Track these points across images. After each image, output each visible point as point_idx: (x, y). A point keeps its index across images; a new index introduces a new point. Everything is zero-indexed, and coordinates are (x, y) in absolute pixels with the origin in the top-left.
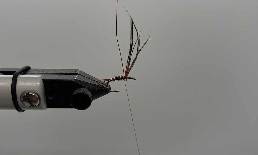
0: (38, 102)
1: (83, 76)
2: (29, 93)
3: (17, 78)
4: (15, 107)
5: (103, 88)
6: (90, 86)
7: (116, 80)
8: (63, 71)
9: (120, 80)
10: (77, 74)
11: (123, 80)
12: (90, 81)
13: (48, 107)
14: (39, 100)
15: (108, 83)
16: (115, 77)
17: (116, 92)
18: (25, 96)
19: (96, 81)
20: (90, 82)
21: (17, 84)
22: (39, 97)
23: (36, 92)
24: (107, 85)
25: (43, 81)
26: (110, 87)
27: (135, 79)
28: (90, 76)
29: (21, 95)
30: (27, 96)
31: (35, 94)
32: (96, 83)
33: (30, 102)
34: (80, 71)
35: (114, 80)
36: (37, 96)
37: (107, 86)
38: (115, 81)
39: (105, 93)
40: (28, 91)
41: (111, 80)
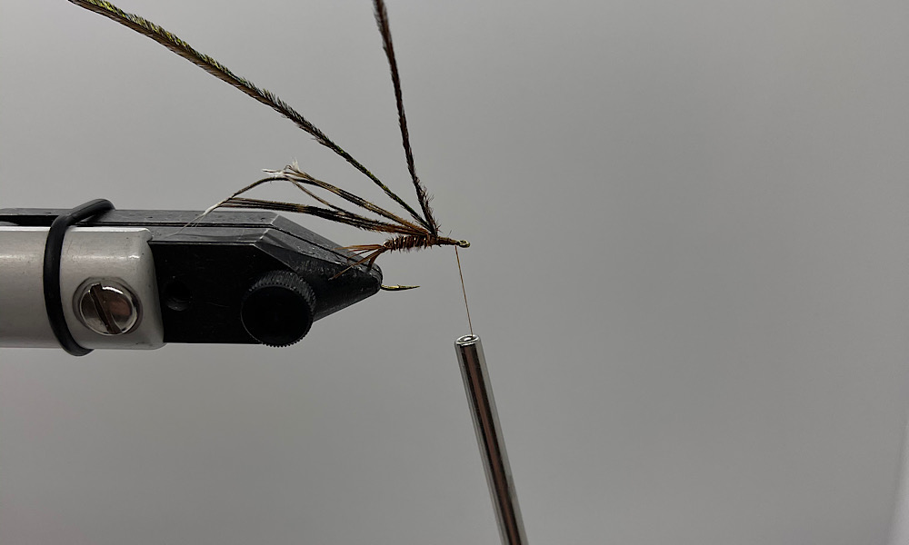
0: (134, 318)
1: (289, 233)
2: (100, 286)
3: (64, 235)
4: (54, 337)
5: (355, 275)
6: (310, 265)
7: (401, 247)
8: (220, 217)
9: (414, 249)
10: (267, 226)
11: (423, 247)
12: (312, 251)
13: (168, 338)
14: (134, 310)
15: (373, 257)
16: (397, 239)
17: (400, 289)
18: (87, 295)
19: (333, 250)
20: (310, 253)
21: (62, 256)
22: (136, 302)
23: (125, 283)
24: (370, 266)
25: (149, 245)
26: (380, 273)
27: (466, 246)
28: (312, 234)
29: (76, 292)
30: (95, 296)
31: (122, 288)
32: (329, 258)
33: (105, 318)
34: (279, 217)
35: (394, 249)
36: (130, 299)
37: (369, 270)
38: (398, 251)
39: (363, 293)
40: (99, 278)
41: (382, 250)
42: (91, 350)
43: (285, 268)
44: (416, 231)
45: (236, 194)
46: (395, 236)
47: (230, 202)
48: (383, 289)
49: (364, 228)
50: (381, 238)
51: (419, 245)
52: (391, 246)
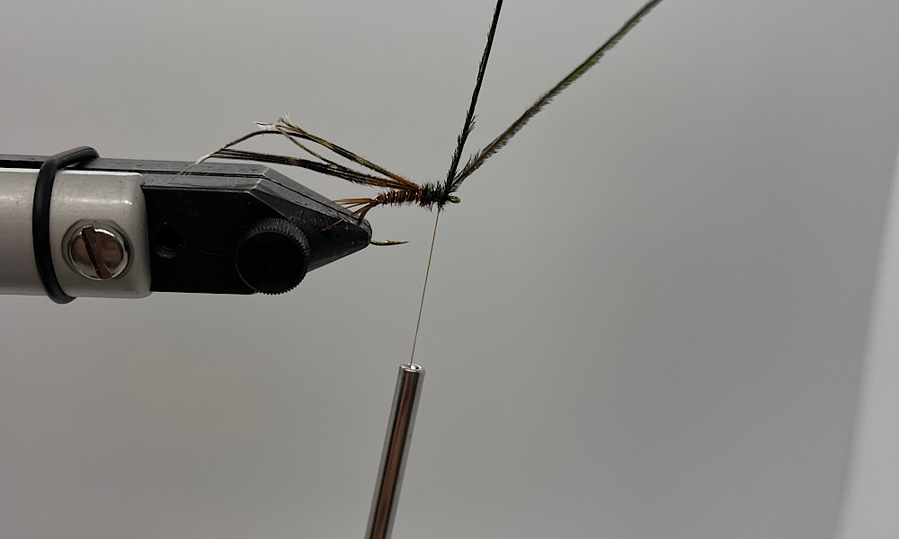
0: (124, 264)
1: (280, 184)
2: (92, 228)
3: (54, 179)
5: (347, 228)
6: (303, 215)
7: (392, 202)
9: (405, 204)
10: (259, 177)
12: (304, 202)
14: (125, 253)
15: (364, 211)
16: (389, 194)
17: (389, 244)
18: (78, 237)
20: (303, 204)
21: (53, 198)
22: (128, 246)
23: (118, 226)
24: (360, 220)
25: (143, 190)
26: (369, 227)
27: (456, 202)
28: (303, 187)
29: (65, 235)
30: (86, 239)
31: (114, 232)
33: (94, 260)
34: (270, 169)
35: (385, 203)
37: (360, 223)
38: (389, 205)
39: (354, 246)
40: (89, 220)
41: (373, 203)
42: (74, 298)
43: (280, 217)
44: (408, 186)
45: (228, 146)
46: (386, 190)
47: (222, 153)
48: (373, 243)
49: (356, 182)
50: (373, 192)
51: (410, 200)
52: (383, 200)
